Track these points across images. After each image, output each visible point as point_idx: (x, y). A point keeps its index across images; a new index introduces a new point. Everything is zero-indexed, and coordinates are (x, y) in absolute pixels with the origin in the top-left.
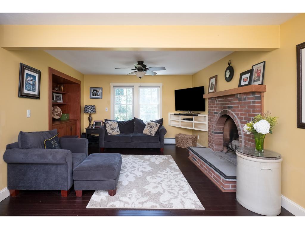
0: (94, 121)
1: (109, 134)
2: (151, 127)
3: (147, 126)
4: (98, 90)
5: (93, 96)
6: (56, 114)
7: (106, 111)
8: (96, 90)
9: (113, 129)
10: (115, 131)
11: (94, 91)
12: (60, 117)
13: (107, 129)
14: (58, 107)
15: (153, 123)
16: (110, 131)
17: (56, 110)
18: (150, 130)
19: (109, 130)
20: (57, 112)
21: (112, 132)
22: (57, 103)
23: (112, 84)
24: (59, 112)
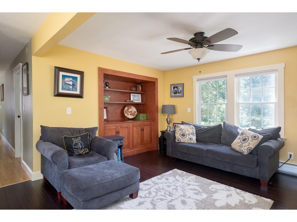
0: (174, 124)
1: (177, 141)
2: (244, 140)
3: (238, 137)
4: (179, 86)
5: (173, 94)
6: (130, 113)
7: (188, 112)
8: (177, 87)
9: (183, 135)
10: (187, 138)
11: (174, 88)
12: (134, 117)
13: (176, 134)
14: (132, 107)
15: (250, 134)
16: (179, 137)
17: (130, 110)
18: (240, 143)
19: (178, 135)
20: (131, 112)
21: (181, 138)
22: (133, 103)
23: (195, 78)
24: (133, 112)
